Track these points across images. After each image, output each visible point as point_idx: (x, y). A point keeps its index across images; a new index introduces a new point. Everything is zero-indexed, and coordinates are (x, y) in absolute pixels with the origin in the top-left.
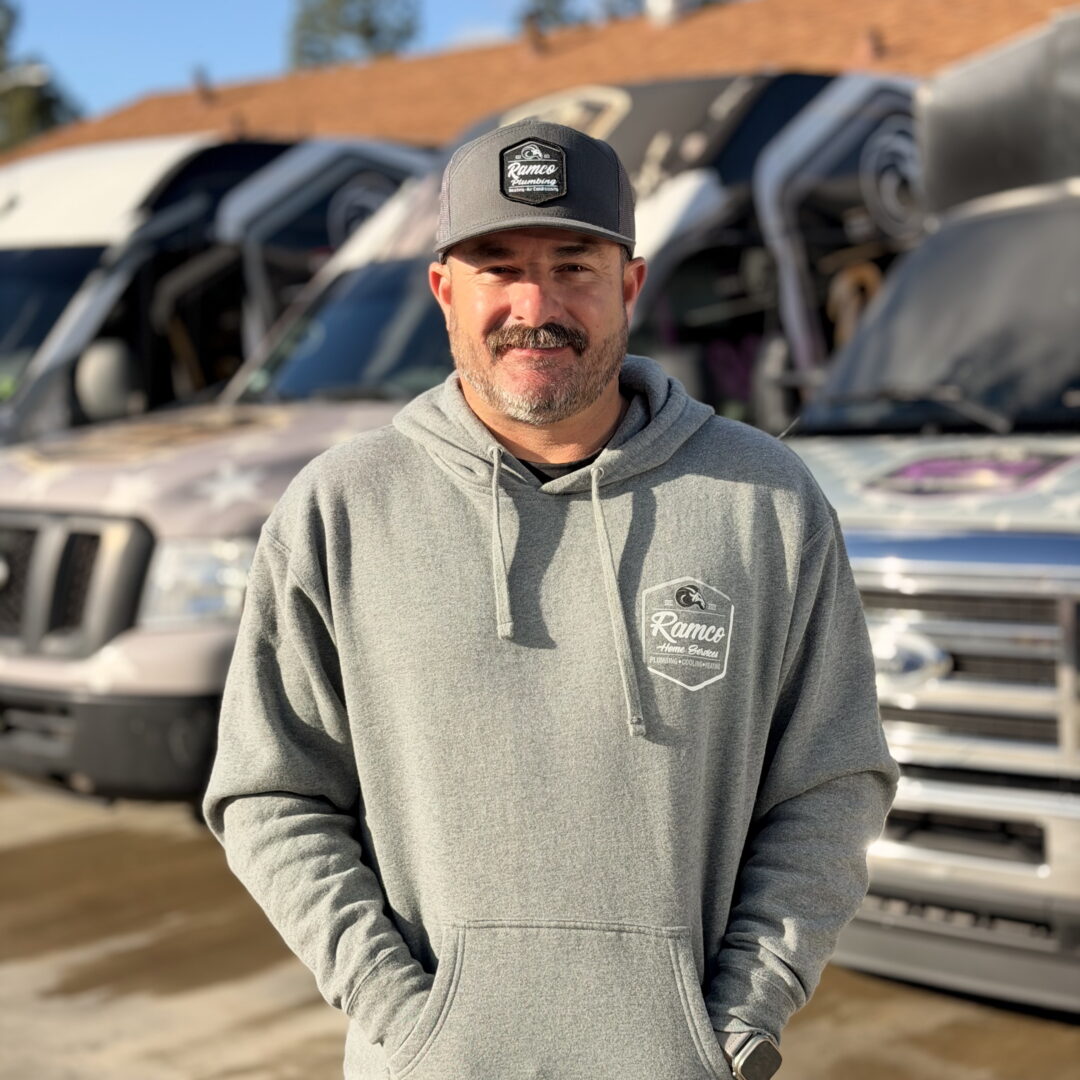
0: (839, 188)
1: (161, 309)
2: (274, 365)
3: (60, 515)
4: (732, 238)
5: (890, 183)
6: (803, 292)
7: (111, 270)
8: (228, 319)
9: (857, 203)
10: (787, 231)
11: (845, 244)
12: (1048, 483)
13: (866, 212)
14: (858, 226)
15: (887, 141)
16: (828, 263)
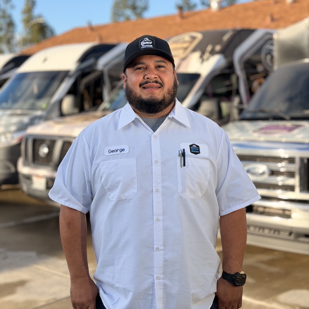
0: (256, 58)
1: (82, 87)
2: (111, 102)
3: (61, 137)
4: (227, 71)
5: (269, 57)
6: (245, 85)
7: (70, 77)
8: (98, 90)
9: (260, 62)
10: (241, 70)
11: (257, 73)
12: (296, 131)
13: (262, 64)
14: (260, 68)
15: (268, 46)
16: (252, 78)
